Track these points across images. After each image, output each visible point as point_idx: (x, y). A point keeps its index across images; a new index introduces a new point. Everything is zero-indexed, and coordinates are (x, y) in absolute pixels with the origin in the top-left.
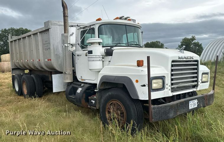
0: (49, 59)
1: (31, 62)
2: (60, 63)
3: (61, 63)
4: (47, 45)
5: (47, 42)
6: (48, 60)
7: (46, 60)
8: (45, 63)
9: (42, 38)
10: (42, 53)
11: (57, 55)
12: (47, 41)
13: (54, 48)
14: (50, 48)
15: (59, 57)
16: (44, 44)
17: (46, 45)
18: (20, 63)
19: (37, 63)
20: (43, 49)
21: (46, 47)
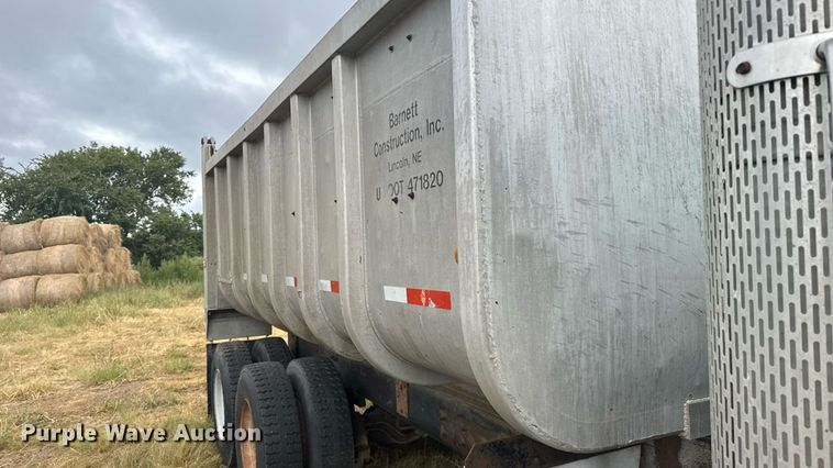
0: (424, 286)
1: (283, 290)
2: (555, 342)
3: (570, 339)
4: (407, 150)
5: (409, 125)
6: (413, 296)
7: (397, 294)
8: (383, 320)
9: (362, 101)
10: (360, 225)
11: (524, 243)
12: (408, 113)
13: (496, 166)
14: (438, 180)
15: (555, 269)
16: (380, 150)
17: (393, 156)
18: (233, 287)
19: (319, 310)
20: (371, 192)
21: (397, 175)
